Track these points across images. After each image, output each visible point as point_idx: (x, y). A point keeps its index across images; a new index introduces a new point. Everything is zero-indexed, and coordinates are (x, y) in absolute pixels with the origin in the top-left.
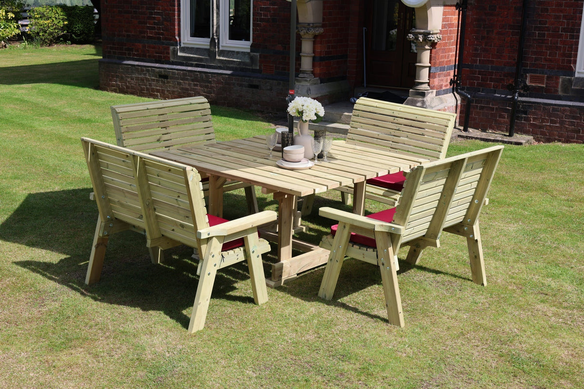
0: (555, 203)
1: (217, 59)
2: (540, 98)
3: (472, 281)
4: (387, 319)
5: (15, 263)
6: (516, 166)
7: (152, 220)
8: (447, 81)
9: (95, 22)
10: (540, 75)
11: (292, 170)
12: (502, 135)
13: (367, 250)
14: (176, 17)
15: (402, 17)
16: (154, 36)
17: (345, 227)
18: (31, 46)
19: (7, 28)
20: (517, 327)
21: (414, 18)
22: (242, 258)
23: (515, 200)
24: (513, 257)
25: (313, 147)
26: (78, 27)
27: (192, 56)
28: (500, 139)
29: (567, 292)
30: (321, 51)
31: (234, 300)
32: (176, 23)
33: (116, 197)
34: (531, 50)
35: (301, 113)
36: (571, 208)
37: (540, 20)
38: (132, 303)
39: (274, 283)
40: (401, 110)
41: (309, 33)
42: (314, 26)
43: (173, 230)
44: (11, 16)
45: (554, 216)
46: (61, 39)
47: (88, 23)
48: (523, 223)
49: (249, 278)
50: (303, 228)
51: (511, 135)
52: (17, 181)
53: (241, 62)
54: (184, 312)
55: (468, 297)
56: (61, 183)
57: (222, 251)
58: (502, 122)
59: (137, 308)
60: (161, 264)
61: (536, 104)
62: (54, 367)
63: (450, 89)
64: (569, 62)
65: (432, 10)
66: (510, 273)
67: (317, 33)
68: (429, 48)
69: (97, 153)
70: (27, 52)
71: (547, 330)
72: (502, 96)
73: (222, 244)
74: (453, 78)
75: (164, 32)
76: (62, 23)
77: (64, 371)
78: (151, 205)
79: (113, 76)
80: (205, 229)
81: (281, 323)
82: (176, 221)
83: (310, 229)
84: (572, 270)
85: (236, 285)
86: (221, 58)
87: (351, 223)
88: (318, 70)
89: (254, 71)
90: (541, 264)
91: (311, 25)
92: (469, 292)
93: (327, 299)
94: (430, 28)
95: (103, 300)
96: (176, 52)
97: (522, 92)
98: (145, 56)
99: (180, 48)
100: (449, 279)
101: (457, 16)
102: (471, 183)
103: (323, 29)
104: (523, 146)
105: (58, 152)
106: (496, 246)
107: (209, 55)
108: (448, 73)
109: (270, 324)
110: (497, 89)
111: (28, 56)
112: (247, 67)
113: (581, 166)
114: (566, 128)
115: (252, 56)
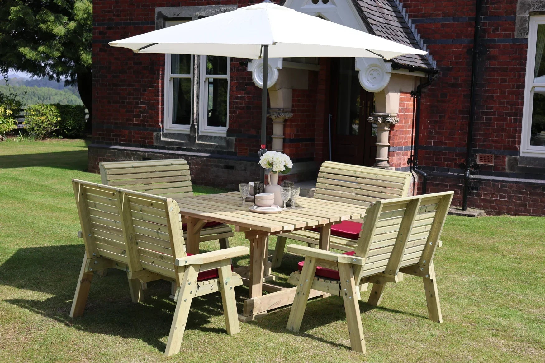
0: (505, 261)
1: (196, 143)
2: (489, 175)
3: (428, 319)
4: (350, 347)
5: (5, 300)
6: (469, 232)
7: (135, 254)
8: (405, 160)
9: (86, 121)
10: (489, 154)
11: (263, 213)
12: (456, 209)
13: (331, 283)
14: (160, 106)
15: (363, 105)
16: (140, 123)
17: (310, 261)
18: (26, 140)
19: (5, 123)
20: (471, 354)
21: (374, 104)
22: (216, 289)
23: (469, 258)
24: (466, 302)
25: (282, 195)
26: (70, 123)
27: (173, 140)
28: (455, 212)
29: (517, 329)
30: (291, 134)
31: (208, 331)
32: (160, 111)
33: (101, 235)
34: (479, 133)
35: (271, 165)
37: (486, 106)
38: (113, 332)
39: (246, 317)
40: (362, 171)
41: (280, 117)
42: (285, 111)
43: (153, 262)
44: (10, 112)
45: (504, 271)
46: (54, 134)
47: (79, 120)
48: (476, 275)
49: (222, 314)
50: (273, 277)
51: (464, 209)
52: (9, 239)
53: (218, 145)
54: (162, 340)
55: (425, 331)
56: (50, 241)
57: (197, 281)
58: (456, 197)
59: (117, 337)
60: (141, 303)
61: (486, 181)
63: (407, 167)
64: (514, 142)
65: (390, 95)
66: (464, 313)
67: (287, 117)
68: (388, 129)
69: (86, 194)
70: (22, 145)
71: (498, 357)
72: (455, 174)
73: (198, 273)
74: (410, 157)
75: (149, 120)
76: (55, 119)
78: (133, 239)
79: (100, 160)
80: (183, 259)
81: (251, 349)
82: (156, 254)
83: (280, 279)
84: (521, 312)
85: (210, 320)
86: (200, 142)
87: (316, 257)
88: (288, 150)
89: (230, 153)
90: (493, 307)
91: (282, 110)
92: (426, 327)
93: (295, 331)
94: (388, 111)
95: (85, 330)
96: (158, 137)
97: (473, 170)
98: (131, 141)
99: (162, 133)
100: (408, 317)
101: (413, 103)
102: (425, 225)
103: (292, 114)
104: (475, 217)
105: (48, 218)
106: (451, 293)
107: (189, 140)
108: (405, 153)
109: (241, 349)
110: (450, 168)
111: (23, 147)
112: (223, 150)
113: (527, 232)
114: (514, 202)
115: (228, 140)
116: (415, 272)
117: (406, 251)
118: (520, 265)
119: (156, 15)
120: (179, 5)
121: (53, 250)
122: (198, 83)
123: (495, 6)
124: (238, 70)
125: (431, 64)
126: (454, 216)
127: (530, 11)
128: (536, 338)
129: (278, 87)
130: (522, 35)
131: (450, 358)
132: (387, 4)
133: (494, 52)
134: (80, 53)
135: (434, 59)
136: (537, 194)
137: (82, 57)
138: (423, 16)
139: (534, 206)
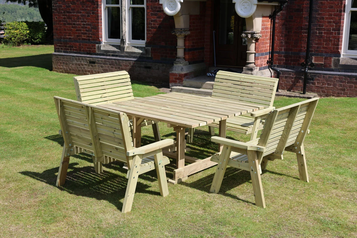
0: (335, 132)
1: (125, 51)
2: (321, 70)
7: (98, 145)
8: (265, 62)
9: (46, 31)
10: (320, 57)
12: (299, 93)
13: (241, 162)
14: (100, 27)
15: (237, 24)
16: (86, 38)
17: (227, 148)
18: (7, 46)
22: (153, 168)
27: (109, 50)
28: (298, 95)
30: (189, 45)
32: (100, 30)
33: (74, 132)
34: (314, 42)
36: (345, 134)
37: (319, 24)
39: (175, 181)
40: (245, 77)
41: (182, 34)
42: (185, 30)
43: (111, 152)
45: (336, 139)
46: (25, 42)
51: (304, 93)
52: (10, 126)
53: (140, 53)
57: (141, 164)
58: (299, 85)
61: (319, 74)
62: (48, 233)
63: (267, 66)
64: (338, 48)
65: (256, 20)
67: (186, 34)
68: (255, 42)
69: (64, 106)
70: (4, 50)
73: (142, 159)
74: (268, 59)
75: (92, 36)
76: (25, 32)
77: (54, 235)
78: (97, 137)
79: (61, 63)
80: (132, 150)
82: (112, 146)
86: (128, 51)
87: (232, 146)
88: (187, 57)
89: (148, 58)
91: (183, 30)
94: (255, 30)
96: (99, 48)
97: (310, 67)
98: (80, 50)
99: (102, 45)
101: (270, 23)
103: (190, 32)
105: (33, 108)
107: (120, 49)
108: (265, 57)
110: (295, 66)
111: (5, 52)
112: (143, 56)
113: (348, 110)
114: (337, 88)
115: (147, 49)
116: (291, 150)
122: (125, 10)
124: (152, 2)
126: (298, 98)
129: (180, 14)
136: (353, 83)
139: (350, 90)
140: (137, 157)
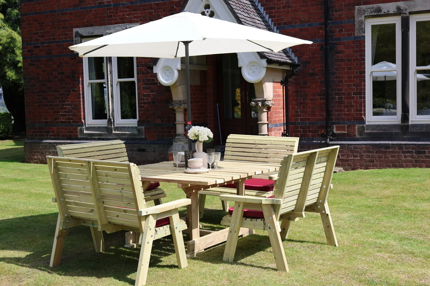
0: (370, 200)
1: (113, 133)
2: (344, 141)
3: (327, 244)
4: (276, 268)
7: (102, 211)
8: (280, 133)
9: (13, 125)
10: (342, 125)
13: (256, 221)
14: (82, 106)
15: (243, 95)
16: (66, 121)
17: (239, 206)
22: (168, 233)
23: (342, 201)
24: (351, 231)
25: (208, 159)
27: (94, 132)
29: (393, 246)
31: (163, 267)
32: (82, 110)
33: (72, 198)
34: (334, 109)
35: (197, 136)
37: (338, 89)
38: (89, 274)
39: (191, 255)
40: (261, 139)
41: (181, 107)
42: (184, 102)
43: (118, 216)
45: (371, 207)
47: (7, 125)
48: (352, 212)
53: (131, 134)
55: (328, 253)
56: (14, 214)
57: (156, 227)
59: (93, 277)
60: (103, 252)
61: (342, 145)
64: (361, 114)
65: (266, 84)
66: (351, 239)
67: (186, 107)
68: (266, 111)
69: (59, 167)
71: (387, 265)
72: (318, 142)
73: (156, 220)
74: (283, 132)
75: (73, 118)
78: (101, 199)
79: (35, 152)
80: (144, 209)
82: (120, 209)
84: (393, 234)
85: (161, 259)
86: (116, 132)
87: (244, 202)
89: (141, 139)
90: (371, 233)
91: (182, 102)
92: (327, 250)
93: (230, 261)
94: (266, 97)
95: (65, 275)
96: (82, 131)
97: (332, 138)
98: (59, 135)
99: (85, 127)
100: (311, 245)
101: (282, 90)
102: (320, 173)
104: (338, 173)
105: (5, 198)
106: (337, 226)
107: (107, 131)
108: (280, 128)
109: (193, 278)
110: (314, 137)
112: (135, 137)
113: (380, 179)
114: (365, 160)
115: (139, 129)
116: (314, 210)
117: (309, 193)
118: (381, 203)
119: (74, 35)
120: (92, 25)
121: (18, 221)
122: (112, 86)
123: (338, 13)
124: (143, 74)
125: (294, 59)
127: (365, 15)
128: (410, 251)
129: (178, 84)
130: (360, 34)
131: (352, 269)
132: (257, 16)
133: (341, 48)
134: (5, 70)
135: (296, 56)
136: (381, 152)
137: (7, 74)
138: (285, 23)
139: (380, 161)
140: (151, 216)
